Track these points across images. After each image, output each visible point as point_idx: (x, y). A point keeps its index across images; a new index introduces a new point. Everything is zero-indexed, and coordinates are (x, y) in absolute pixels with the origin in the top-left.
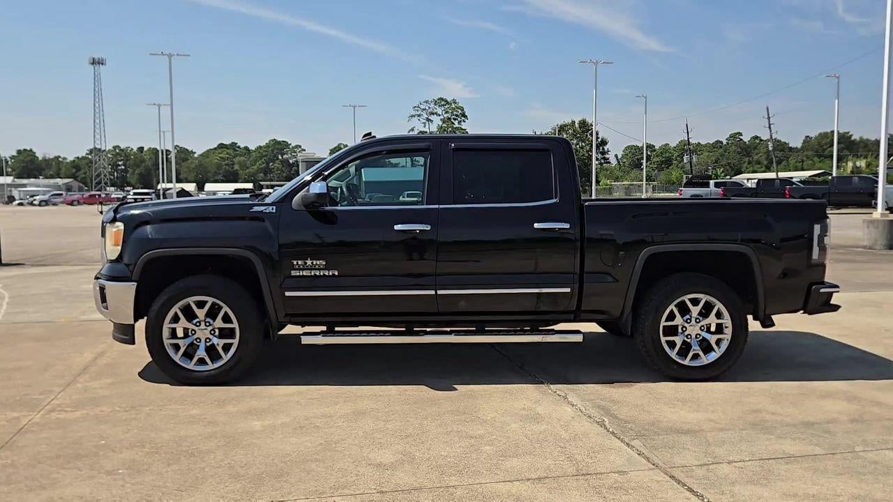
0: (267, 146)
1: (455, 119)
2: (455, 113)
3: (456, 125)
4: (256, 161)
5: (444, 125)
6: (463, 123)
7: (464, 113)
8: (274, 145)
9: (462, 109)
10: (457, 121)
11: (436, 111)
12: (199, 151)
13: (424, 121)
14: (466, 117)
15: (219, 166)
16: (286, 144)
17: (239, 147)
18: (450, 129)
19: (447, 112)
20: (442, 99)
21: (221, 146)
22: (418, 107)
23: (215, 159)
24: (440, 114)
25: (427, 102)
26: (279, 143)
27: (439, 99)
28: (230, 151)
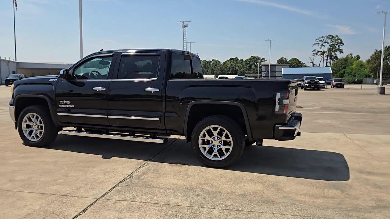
0: (250, 59)
1: (337, 45)
2: (337, 42)
3: (337, 47)
4: (245, 65)
5: (331, 48)
6: (341, 47)
7: (342, 42)
8: (253, 58)
9: (341, 40)
10: (338, 46)
11: (327, 41)
12: (223, 61)
13: (321, 46)
14: (343, 43)
15: (230, 68)
16: (258, 58)
17: (239, 59)
18: (334, 50)
19: (332, 42)
20: (330, 35)
21: (231, 59)
22: (318, 40)
23: (228, 65)
24: (329, 42)
25: (322, 37)
26: (255, 57)
27: (329, 35)
28: (235, 61)
